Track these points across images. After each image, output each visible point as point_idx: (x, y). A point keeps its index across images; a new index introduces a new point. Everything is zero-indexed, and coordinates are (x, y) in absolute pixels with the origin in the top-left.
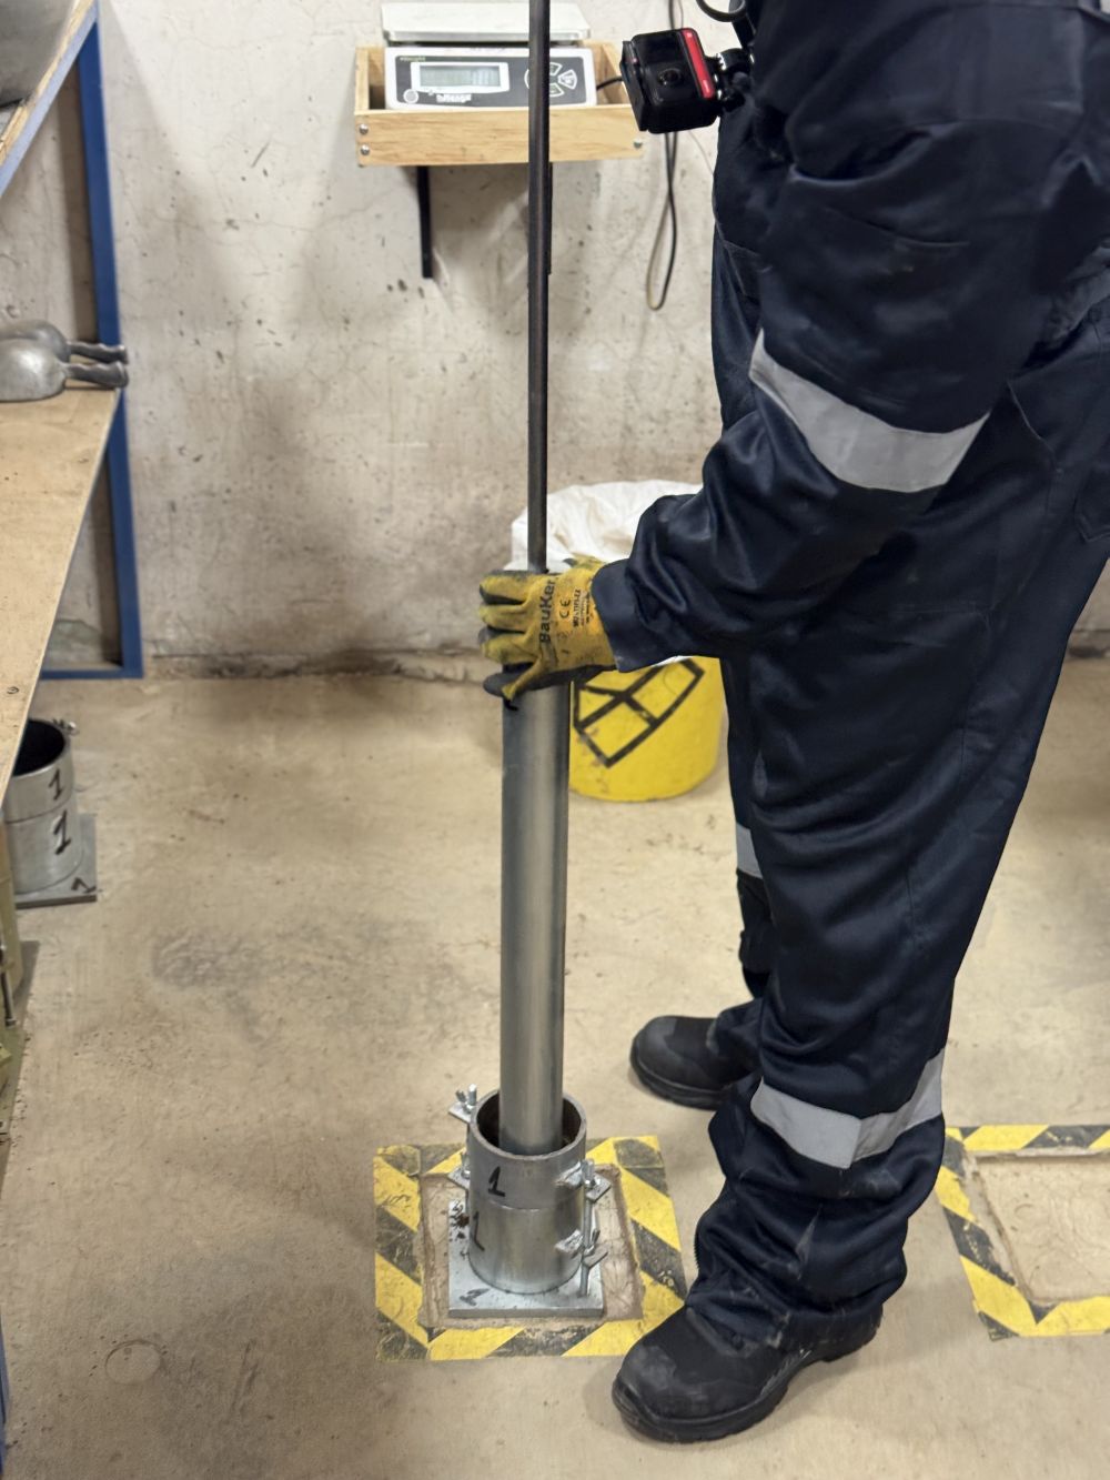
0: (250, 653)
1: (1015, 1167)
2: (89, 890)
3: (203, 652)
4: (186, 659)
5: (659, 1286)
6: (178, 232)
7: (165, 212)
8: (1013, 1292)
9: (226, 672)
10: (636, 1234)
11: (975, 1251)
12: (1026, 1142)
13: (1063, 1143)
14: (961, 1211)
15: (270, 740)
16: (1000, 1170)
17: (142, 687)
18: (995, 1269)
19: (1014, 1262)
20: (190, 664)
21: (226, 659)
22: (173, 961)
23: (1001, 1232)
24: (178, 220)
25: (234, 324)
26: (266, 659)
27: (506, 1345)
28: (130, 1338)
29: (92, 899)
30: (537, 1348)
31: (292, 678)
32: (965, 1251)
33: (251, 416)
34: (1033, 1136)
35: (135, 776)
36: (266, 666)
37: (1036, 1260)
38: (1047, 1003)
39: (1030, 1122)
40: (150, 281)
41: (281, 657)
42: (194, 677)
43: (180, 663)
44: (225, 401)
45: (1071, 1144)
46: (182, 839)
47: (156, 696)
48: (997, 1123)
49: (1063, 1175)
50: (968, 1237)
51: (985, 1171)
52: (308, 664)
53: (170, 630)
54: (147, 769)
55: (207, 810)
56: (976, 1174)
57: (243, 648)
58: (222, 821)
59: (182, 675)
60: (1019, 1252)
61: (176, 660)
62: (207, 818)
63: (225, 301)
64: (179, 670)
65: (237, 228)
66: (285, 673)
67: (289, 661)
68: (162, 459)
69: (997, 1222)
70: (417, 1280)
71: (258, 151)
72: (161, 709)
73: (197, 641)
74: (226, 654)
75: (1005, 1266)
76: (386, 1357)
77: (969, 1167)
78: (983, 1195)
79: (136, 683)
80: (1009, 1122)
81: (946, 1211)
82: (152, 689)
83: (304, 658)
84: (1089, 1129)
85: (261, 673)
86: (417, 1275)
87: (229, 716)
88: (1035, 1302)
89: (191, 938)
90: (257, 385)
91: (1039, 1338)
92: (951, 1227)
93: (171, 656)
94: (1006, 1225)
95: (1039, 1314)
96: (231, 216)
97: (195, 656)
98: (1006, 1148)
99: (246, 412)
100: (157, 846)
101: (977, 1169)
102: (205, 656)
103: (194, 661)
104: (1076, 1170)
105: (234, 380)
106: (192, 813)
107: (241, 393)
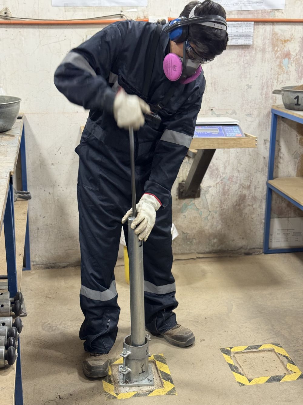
0: (56, 263)
1: (242, 354)
2: (25, 314)
3: (45, 263)
4: (40, 265)
5: (167, 382)
6: (41, 166)
7: (38, 162)
8: (244, 377)
9: (50, 268)
10: (161, 373)
11: (235, 370)
12: (244, 349)
13: (252, 349)
14: (231, 363)
15: (63, 281)
16: (239, 355)
17: (31, 272)
18: (240, 373)
19: (244, 372)
20: (41, 266)
21: (50, 265)
22: (47, 327)
23: (240, 367)
24: (40, 164)
25: (53, 186)
26: (59, 264)
27: (134, 395)
28: (49, 400)
29: (26, 316)
30: (141, 395)
31: (66, 268)
32: (233, 370)
33: (57, 207)
34: (245, 348)
35: (32, 290)
36: (60, 266)
37: (248, 371)
38: (246, 323)
39: (244, 345)
40: (34, 178)
41: (63, 264)
42: (42, 269)
43: (39, 266)
44: (51, 204)
45: (254, 349)
46: (45, 302)
47: (34, 274)
48: (237, 346)
49: (253, 355)
50: (233, 368)
51: (236, 355)
52: (70, 265)
53: (37, 258)
54: (34, 289)
55: (50, 296)
56: (234, 356)
57: (54, 262)
58: (54, 298)
59: (40, 269)
60: (244, 370)
61: (38, 265)
62: (50, 298)
63: (51, 181)
64: (39, 268)
65: (54, 165)
66: (64, 267)
67: (65, 264)
68: (36, 218)
69: (239, 364)
70: (113, 385)
71: (59, 148)
72: (36, 276)
73: (43, 261)
74: (50, 264)
75: (242, 372)
76: (108, 399)
77: (232, 355)
78: (236, 360)
79: (29, 271)
80: (240, 346)
81: (228, 363)
82: (33, 272)
83: (69, 264)
84: (257, 346)
85: (59, 267)
86: (112, 383)
87: (52, 277)
88: (249, 379)
89: (50, 322)
90: (58, 200)
91: (250, 385)
92: (230, 366)
93: (37, 265)
94: (241, 366)
95: (250, 381)
96: (53, 163)
97: (43, 264)
98: (240, 350)
99: (55, 206)
100: (39, 304)
101: (234, 355)
102: (45, 264)
103: (43, 266)
104: (256, 354)
105: (53, 199)
106: (46, 297)
107: (54, 202)
